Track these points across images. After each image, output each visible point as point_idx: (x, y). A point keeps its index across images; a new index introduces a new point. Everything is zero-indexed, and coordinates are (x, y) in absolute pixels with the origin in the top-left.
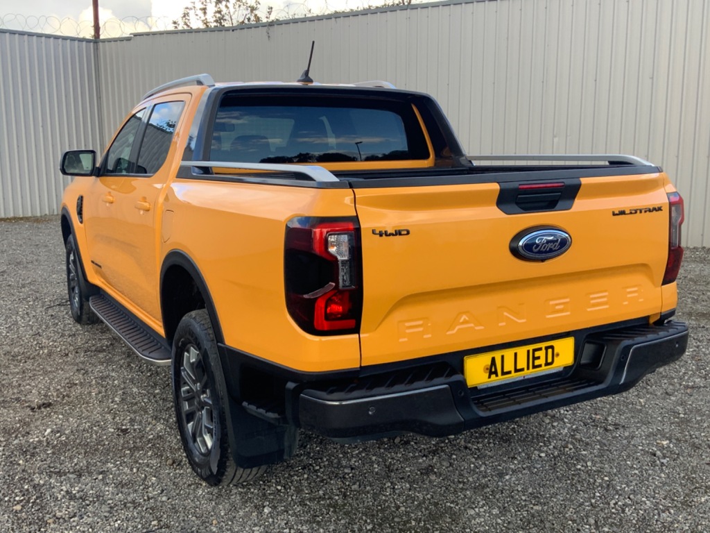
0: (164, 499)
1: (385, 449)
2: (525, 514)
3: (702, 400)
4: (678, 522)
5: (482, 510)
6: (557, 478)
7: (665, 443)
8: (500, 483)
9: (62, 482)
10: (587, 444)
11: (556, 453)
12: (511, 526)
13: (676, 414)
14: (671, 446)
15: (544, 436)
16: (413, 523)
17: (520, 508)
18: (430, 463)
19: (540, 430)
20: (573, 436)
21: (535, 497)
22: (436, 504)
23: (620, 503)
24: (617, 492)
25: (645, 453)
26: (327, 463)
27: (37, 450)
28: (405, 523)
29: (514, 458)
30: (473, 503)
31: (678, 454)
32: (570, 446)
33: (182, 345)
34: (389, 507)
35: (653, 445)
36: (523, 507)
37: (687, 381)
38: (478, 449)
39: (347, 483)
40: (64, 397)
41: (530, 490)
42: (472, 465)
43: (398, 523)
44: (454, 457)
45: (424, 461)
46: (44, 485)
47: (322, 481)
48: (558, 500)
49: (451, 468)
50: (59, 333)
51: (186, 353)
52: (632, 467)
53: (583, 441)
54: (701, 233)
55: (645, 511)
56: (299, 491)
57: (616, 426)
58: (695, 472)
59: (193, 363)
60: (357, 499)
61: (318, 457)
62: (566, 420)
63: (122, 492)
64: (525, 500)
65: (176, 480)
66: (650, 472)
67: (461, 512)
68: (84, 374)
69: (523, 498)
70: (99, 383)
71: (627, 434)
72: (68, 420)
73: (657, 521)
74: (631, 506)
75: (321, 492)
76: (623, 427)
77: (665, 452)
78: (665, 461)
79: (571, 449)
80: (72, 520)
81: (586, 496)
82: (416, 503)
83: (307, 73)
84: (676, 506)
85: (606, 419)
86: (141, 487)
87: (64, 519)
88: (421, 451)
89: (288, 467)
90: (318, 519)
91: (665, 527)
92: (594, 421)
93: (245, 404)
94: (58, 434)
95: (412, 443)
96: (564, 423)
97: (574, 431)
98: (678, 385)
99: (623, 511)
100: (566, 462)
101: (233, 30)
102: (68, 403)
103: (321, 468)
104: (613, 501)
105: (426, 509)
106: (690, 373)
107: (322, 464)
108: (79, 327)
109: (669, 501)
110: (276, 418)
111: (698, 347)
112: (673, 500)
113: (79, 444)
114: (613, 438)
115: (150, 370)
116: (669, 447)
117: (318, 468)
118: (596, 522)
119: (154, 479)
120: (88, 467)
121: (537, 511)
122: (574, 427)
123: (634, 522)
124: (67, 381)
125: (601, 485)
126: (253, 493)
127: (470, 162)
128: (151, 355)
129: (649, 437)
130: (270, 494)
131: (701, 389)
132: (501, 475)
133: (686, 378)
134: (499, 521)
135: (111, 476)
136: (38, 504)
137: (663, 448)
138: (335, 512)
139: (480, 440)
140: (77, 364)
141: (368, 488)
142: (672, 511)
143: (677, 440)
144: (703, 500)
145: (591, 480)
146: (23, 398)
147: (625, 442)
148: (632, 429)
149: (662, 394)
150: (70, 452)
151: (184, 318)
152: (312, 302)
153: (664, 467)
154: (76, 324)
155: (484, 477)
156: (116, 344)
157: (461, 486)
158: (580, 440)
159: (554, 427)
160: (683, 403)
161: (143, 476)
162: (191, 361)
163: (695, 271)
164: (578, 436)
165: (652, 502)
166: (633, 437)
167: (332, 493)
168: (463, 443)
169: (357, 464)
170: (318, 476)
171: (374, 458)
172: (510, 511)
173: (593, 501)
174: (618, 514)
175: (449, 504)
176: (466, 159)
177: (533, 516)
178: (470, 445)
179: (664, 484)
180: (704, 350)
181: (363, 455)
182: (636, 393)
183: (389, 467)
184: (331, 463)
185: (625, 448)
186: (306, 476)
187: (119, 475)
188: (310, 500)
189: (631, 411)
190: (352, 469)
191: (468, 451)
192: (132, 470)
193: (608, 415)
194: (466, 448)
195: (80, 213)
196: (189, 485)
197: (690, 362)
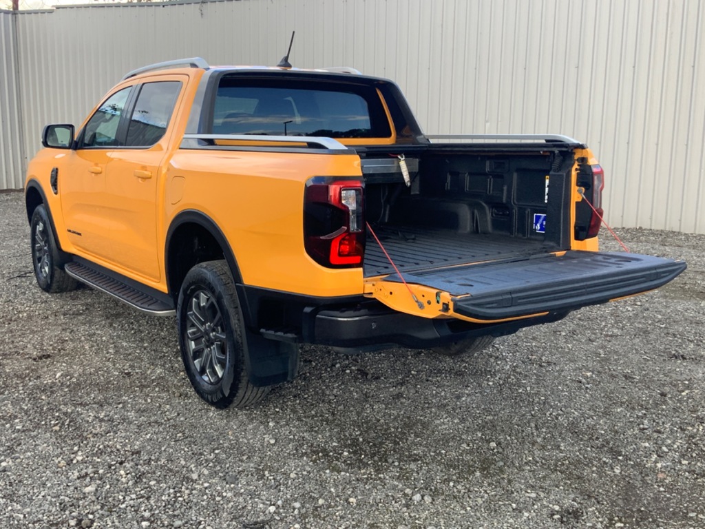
0: (182, 419)
1: (360, 382)
2: (480, 422)
3: (619, 345)
4: (600, 424)
5: (445, 420)
6: (504, 398)
7: (589, 374)
8: (458, 403)
9: (88, 410)
10: (526, 376)
11: (501, 382)
12: (470, 430)
13: (598, 355)
14: (594, 376)
15: (490, 371)
16: (393, 430)
17: (475, 418)
18: (399, 391)
19: (487, 367)
20: (514, 371)
21: (487, 411)
22: (409, 418)
23: (554, 414)
24: (551, 406)
25: (572, 381)
26: (313, 393)
27: (54, 389)
28: (386, 430)
29: (467, 386)
30: (438, 416)
31: (599, 382)
32: (513, 377)
33: (190, 292)
34: (371, 420)
35: (579, 376)
36: (478, 418)
37: (607, 331)
38: (438, 381)
39: (334, 406)
40: (59, 350)
41: (483, 407)
42: (434, 392)
43: (381, 430)
44: (419, 386)
45: (394, 390)
46: (72, 413)
47: (312, 405)
48: (505, 412)
49: (417, 394)
50: (30, 300)
51: (194, 299)
52: (563, 391)
53: (522, 374)
54: (621, 215)
55: (574, 418)
56: (294, 411)
57: (549, 363)
58: (613, 393)
59: (204, 307)
60: (344, 416)
61: (305, 389)
62: (508, 360)
63: (143, 416)
64: (479, 413)
65: (187, 407)
66: (577, 393)
67: (429, 423)
68: (70, 333)
69: (478, 412)
70: (88, 340)
71: (558, 368)
72: (71, 367)
73: (583, 424)
74: (563, 415)
75: (313, 412)
76: (555, 364)
77: (589, 380)
78: (589, 386)
79: (513, 379)
80: (108, 435)
81: (527, 409)
82: (392, 417)
83: (286, 59)
84: (598, 415)
85: (540, 359)
86: (159, 412)
87: (101, 434)
88: (390, 383)
89: (280, 396)
90: (315, 429)
91: (589, 428)
92: (530, 360)
93: (262, 330)
94: (69, 377)
95: (383, 378)
96: (506, 362)
97: (514, 367)
98: (599, 334)
99: (557, 418)
100: (510, 388)
101: (164, 6)
102: (67, 355)
103: (309, 396)
104: (549, 413)
105: (401, 421)
106: (609, 325)
107: (310, 394)
108: (47, 294)
109: (592, 411)
110: (293, 338)
111: (616, 307)
112: (595, 411)
113: (90, 384)
114: (547, 371)
115: (133, 329)
116: (592, 377)
117: (306, 396)
118: (536, 426)
119: (168, 406)
120: (106, 400)
121: (490, 420)
122: (515, 364)
123: (566, 425)
124: (57, 338)
125: (538, 403)
126: (256, 414)
127: (428, 140)
128: (150, 307)
129: (576, 370)
130: (271, 414)
131: (618, 337)
132: (458, 397)
133: (606, 329)
134: (460, 427)
135: (129, 405)
136: (72, 426)
137: (587, 377)
138: (327, 424)
139: (439, 375)
140: (60, 325)
141: (352, 408)
142: (595, 418)
143: (599, 372)
144: (619, 410)
145: (531, 399)
146: (21, 352)
147: (556, 374)
148: (561, 365)
149: (586, 341)
150: (85, 389)
151: (193, 269)
152: (329, 242)
153: (588, 390)
154: (44, 293)
155: (445, 399)
156: (91, 309)
157: (427, 405)
158: (520, 373)
159: (498, 365)
160: (603, 347)
161: (158, 404)
162: (202, 305)
163: (615, 248)
164: (518, 370)
165: (579, 413)
166: (562, 371)
167: (323, 412)
168: (424, 377)
169: (338, 393)
170: (308, 402)
171: (352, 389)
172: (468, 420)
173: (533, 413)
174: (553, 420)
175: (419, 417)
176: (424, 137)
177: (487, 423)
178: (430, 378)
179: (588, 401)
180: (621, 309)
181: (343, 387)
182: (564, 340)
183: (365, 395)
184: (317, 393)
185: (556, 378)
186: (298, 402)
187: (136, 404)
188: (305, 417)
189: (560, 353)
190: (335, 396)
191: (429, 382)
192: (146, 400)
193: (542, 356)
194: (427, 380)
195: (55, 184)
196: (200, 410)
197: (609, 317)
